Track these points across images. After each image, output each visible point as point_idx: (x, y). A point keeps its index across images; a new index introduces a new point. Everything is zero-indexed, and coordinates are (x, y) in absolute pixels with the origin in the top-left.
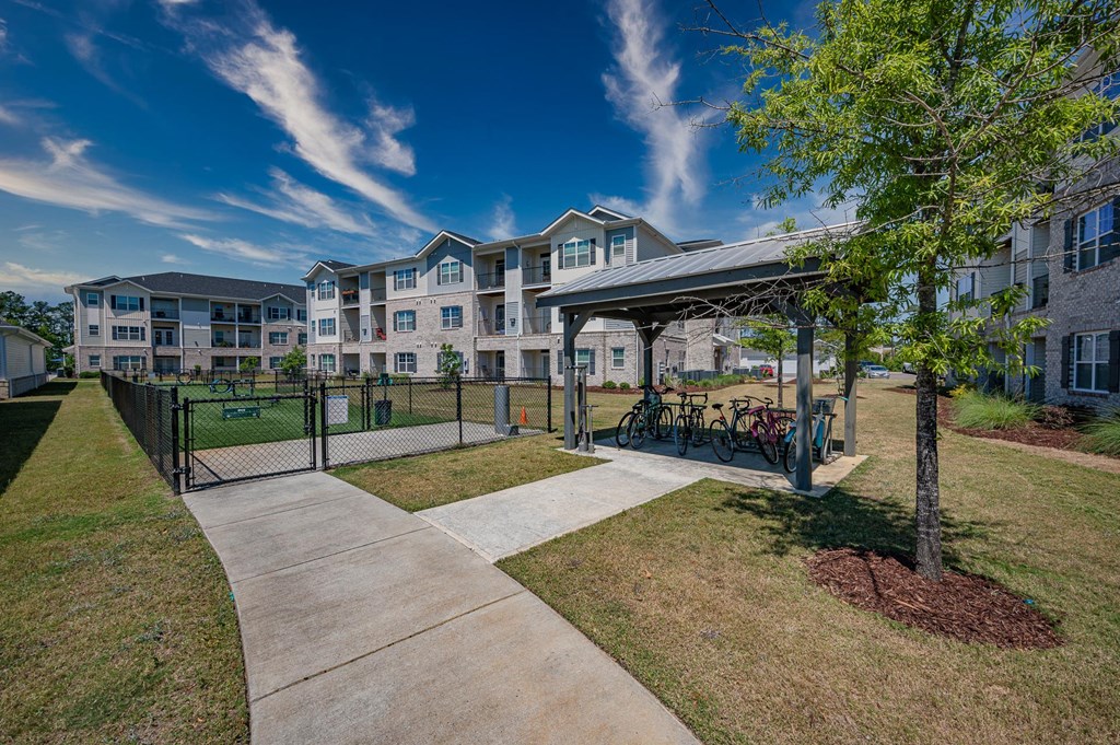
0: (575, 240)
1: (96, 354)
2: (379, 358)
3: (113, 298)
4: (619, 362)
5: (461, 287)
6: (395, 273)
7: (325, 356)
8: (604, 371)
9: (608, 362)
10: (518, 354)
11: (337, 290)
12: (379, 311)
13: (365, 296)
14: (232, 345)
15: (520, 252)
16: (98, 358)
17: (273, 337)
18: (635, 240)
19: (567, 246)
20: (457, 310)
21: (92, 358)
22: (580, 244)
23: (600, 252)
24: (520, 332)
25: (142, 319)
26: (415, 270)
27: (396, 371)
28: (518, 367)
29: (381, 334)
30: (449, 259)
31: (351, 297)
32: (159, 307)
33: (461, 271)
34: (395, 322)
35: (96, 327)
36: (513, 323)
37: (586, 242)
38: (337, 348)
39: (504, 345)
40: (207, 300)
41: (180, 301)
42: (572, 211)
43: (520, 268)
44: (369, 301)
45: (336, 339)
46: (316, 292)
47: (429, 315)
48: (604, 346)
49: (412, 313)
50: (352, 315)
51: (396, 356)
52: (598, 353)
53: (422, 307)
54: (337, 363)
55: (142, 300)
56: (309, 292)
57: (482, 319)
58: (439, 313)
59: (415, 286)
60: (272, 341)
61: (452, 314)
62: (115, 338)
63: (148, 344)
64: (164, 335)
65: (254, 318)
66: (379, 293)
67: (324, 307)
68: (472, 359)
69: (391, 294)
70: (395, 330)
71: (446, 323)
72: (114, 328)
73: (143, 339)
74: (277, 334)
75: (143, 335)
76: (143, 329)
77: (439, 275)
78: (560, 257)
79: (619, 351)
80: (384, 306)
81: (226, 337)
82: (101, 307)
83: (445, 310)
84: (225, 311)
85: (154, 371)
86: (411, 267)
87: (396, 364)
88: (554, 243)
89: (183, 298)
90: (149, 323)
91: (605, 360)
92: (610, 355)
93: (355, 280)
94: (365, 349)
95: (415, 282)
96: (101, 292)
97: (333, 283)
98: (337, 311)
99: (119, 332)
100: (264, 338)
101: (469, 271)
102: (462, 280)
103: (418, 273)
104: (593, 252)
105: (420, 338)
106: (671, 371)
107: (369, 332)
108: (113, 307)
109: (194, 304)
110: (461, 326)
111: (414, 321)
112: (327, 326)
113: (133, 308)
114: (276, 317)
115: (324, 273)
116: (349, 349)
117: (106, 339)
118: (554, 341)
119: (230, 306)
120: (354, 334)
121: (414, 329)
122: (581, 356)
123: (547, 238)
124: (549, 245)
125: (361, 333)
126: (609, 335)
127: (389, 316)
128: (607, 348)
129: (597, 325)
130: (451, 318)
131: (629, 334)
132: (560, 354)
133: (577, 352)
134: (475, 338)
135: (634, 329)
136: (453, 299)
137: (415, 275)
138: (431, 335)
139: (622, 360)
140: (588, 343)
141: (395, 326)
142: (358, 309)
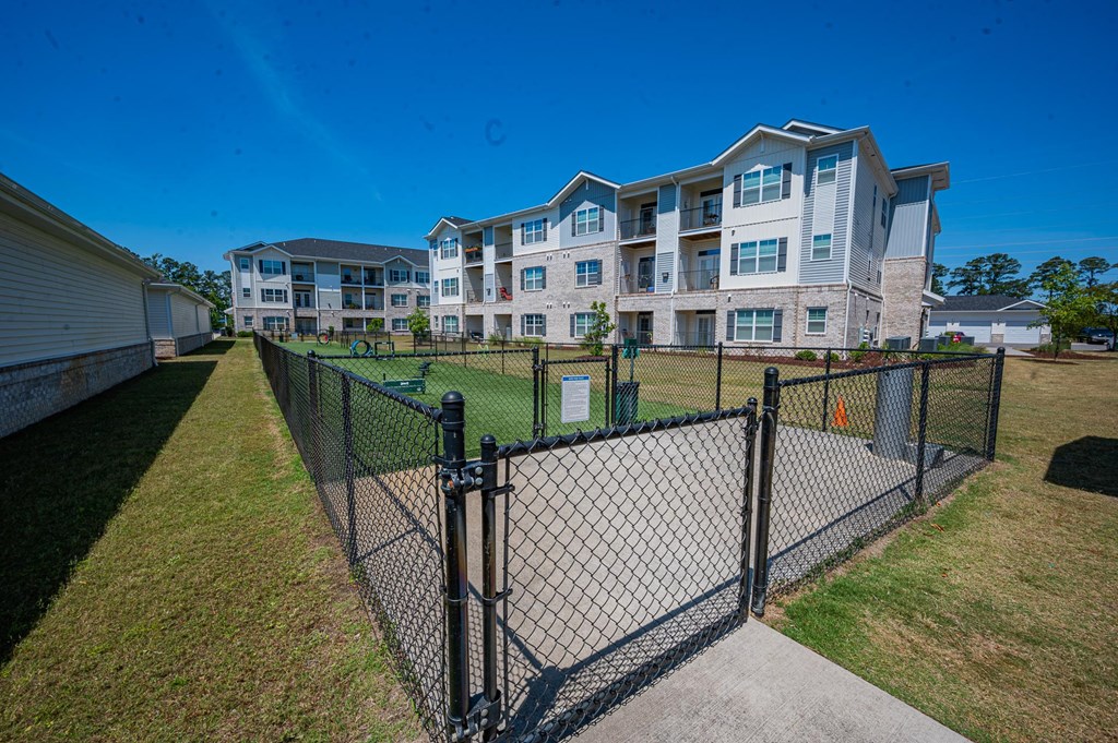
0: (760, 167)
1: (249, 315)
2: (505, 320)
3: (261, 262)
4: (817, 326)
5: (601, 237)
6: (523, 226)
7: (448, 317)
8: (795, 338)
9: (800, 325)
10: (672, 316)
11: (460, 247)
12: (504, 269)
13: (489, 252)
14: (360, 307)
15: (678, 189)
16: (251, 318)
17: (394, 299)
18: (854, 160)
19: (748, 176)
20: (596, 265)
21: (246, 318)
22: (767, 172)
23: (797, 181)
24: (675, 289)
25: (284, 282)
26: (545, 221)
27: (523, 334)
28: (672, 328)
29: (505, 294)
30: (586, 205)
31: (474, 255)
32: (298, 270)
33: (602, 219)
34: (522, 280)
35: (249, 290)
36: (666, 279)
37: (776, 170)
38: (460, 310)
39: (653, 304)
40: (337, 263)
41: (315, 264)
42: (760, 128)
43: (677, 210)
44: (494, 258)
45: (459, 300)
46: (439, 250)
47: (562, 272)
48: (797, 305)
49: (541, 270)
50: (476, 274)
51: (522, 318)
52: (786, 314)
53: (553, 262)
54: (461, 325)
55: (284, 263)
56: (431, 251)
57: (624, 275)
58: (573, 268)
59: (545, 239)
60: (394, 303)
61: (590, 270)
62: (263, 301)
63: (289, 305)
64: (303, 298)
65: (378, 281)
66: (505, 249)
67: (447, 266)
69: (518, 249)
70: (522, 289)
71: (581, 280)
72: (263, 290)
73: (286, 301)
74: (398, 296)
75: (286, 297)
76: (285, 292)
77: (574, 225)
78: (737, 192)
79: (817, 311)
80: (510, 263)
81: (354, 300)
82: (252, 272)
83: (580, 265)
84: (353, 274)
85: (296, 331)
86: (541, 217)
87: (523, 326)
88: (728, 175)
89: (318, 262)
90: (290, 286)
91: (796, 323)
93: (478, 236)
94: (489, 310)
95: (545, 235)
96: (251, 257)
97: (456, 240)
98: (460, 270)
99: (267, 295)
100: (387, 300)
101: (612, 219)
102: (601, 229)
103: (549, 224)
104: (787, 182)
105: (551, 297)
107: (494, 292)
108: (261, 271)
109: (327, 267)
110: (600, 283)
111: (544, 278)
112: (450, 286)
113: (277, 272)
114: (397, 279)
115: (447, 229)
116: (472, 310)
117: (257, 303)
118: (723, 299)
119: (357, 269)
120: (477, 295)
121: (544, 287)
122: (761, 319)
123: (720, 168)
124: (722, 177)
125: (485, 293)
126: (804, 290)
127: (516, 274)
128: (800, 308)
129: (790, 277)
130: (587, 274)
131: (836, 288)
132: (730, 315)
133: (755, 314)
134: (617, 297)
135: (844, 282)
136: (591, 252)
137: (545, 227)
138: (563, 293)
139: (824, 323)
140: (776, 301)
141: (522, 284)
142: (481, 267)
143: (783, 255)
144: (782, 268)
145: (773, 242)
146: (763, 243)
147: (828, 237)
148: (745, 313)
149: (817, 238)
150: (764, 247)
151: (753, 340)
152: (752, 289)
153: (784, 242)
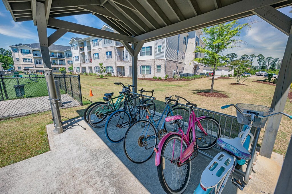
1: (19, 66)
2: (91, 68)
3: (21, 50)
4: (159, 70)
5: (111, 45)
6: (93, 41)
7: (77, 67)
8: (154, 73)
9: (156, 70)
10: (128, 67)
11: (78, 47)
13: (86, 48)
16: (20, 67)
17: (68, 62)
20: (110, 52)
21: (18, 67)
24: (129, 60)
25: (30, 56)
27: (95, 72)
28: (128, 71)
29: (91, 61)
31: (82, 49)
32: (35, 53)
34: (94, 57)
35: (18, 59)
36: (127, 57)
38: (80, 65)
39: (124, 64)
44: (87, 50)
45: (79, 62)
46: (73, 47)
47: (103, 54)
48: (154, 64)
49: (98, 54)
51: (95, 68)
52: (152, 67)
53: (100, 52)
54: (80, 70)
55: (30, 51)
56: (71, 48)
57: (118, 56)
58: (105, 53)
59: (98, 45)
62: (24, 62)
63: (33, 63)
64: (38, 61)
65: (63, 56)
66: (89, 48)
67: (76, 52)
68: (115, 69)
69: (92, 48)
70: (94, 59)
71: (107, 57)
72: (23, 59)
73: (32, 62)
75: (32, 61)
76: (31, 59)
77: (105, 41)
79: (159, 66)
80: (90, 52)
82: (18, 53)
83: (107, 53)
84: (54, 54)
86: (97, 38)
87: (95, 70)
90: (33, 57)
91: (154, 69)
92: (156, 67)
93: (83, 43)
94: (87, 65)
96: (18, 48)
97: (77, 44)
98: (79, 53)
99: (25, 60)
100: (66, 62)
102: (111, 42)
103: (99, 40)
105: (101, 62)
106: (178, 73)
107: (88, 60)
108: (22, 53)
110: (112, 58)
111: (99, 56)
112: (77, 58)
113: (27, 53)
115: (74, 42)
116: (83, 65)
117: (21, 62)
118: (139, 63)
119: (56, 53)
120: (84, 61)
121: (99, 59)
122: (147, 68)
125: (86, 60)
126: (156, 60)
127: (92, 55)
128: (155, 65)
129: (152, 57)
130: (109, 55)
131: (162, 60)
132: (140, 67)
134: (116, 62)
135: (164, 59)
136: (109, 49)
137: (98, 41)
138: (103, 61)
139: (160, 69)
140: (149, 63)
141: (94, 58)
142: (84, 53)
143: (151, 51)
144: (151, 55)
145: (149, 47)
146: (147, 47)
147: (161, 46)
148: (144, 66)
150: (147, 49)
151: (146, 74)
152: (145, 60)
153: (151, 47)
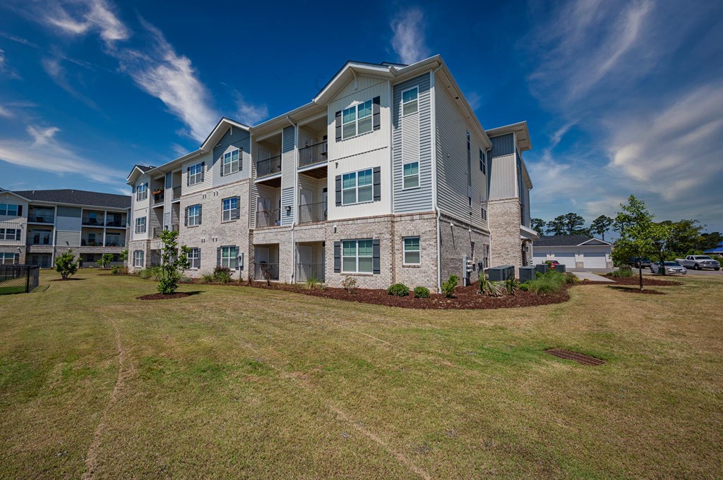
0: (355, 103)
4: (413, 257)
5: (240, 176)
6: (188, 170)
7: (137, 252)
8: (393, 269)
9: (398, 256)
10: (292, 247)
11: (149, 190)
12: (175, 209)
14: (100, 245)
15: (297, 130)
18: (432, 90)
19: (346, 112)
20: (236, 200)
22: (360, 107)
23: (385, 113)
24: (296, 219)
25: (19, 222)
26: (203, 164)
28: (292, 263)
30: (231, 149)
31: (159, 197)
33: (241, 159)
34: (186, 217)
36: (289, 210)
37: (368, 104)
38: (145, 245)
39: (279, 237)
40: (80, 208)
41: (56, 208)
42: (350, 64)
43: (296, 149)
44: (171, 199)
45: (145, 236)
46: (136, 194)
47: (212, 208)
48: (392, 234)
49: (199, 207)
50: (158, 213)
52: (385, 244)
53: (207, 200)
54: (145, 258)
55: (21, 206)
58: (219, 204)
59: (203, 180)
61: (231, 204)
63: (21, 243)
64: (41, 236)
66: (177, 192)
67: (140, 207)
68: (246, 254)
69: (185, 190)
70: (186, 225)
71: (226, 215)
73: (18, 239)
76: (18, 231)
77: (222, 166)
78: (338, 127)
79: (412, 241)
80: (179, 203)
83: (225, 201)
86: (199, 162)
88: (331, 113)
89: (58, 206)
91: (393, 254)
92: (400, 245)
93: (162, 180)
95: (203, 176)
97: (147, 185)
98: (148, 210)
101: (248, 158)
102: (241, 169)
103: (206, 167)
104: (377, 114)
105: (204, 232)
106: (477, 268)
109: (67, 211)
110: (238, 217)
111: (201, 215)
112: (141, 225)
113: (12, 214)
115: (141, 177)
116: (153, 245)
118: (330, 230)
121: (200, 223)
122: (362, 249)
123: (323, 108)
124: (326, 117)
126: (399, 219)
127: (182, 212)
128: (396, 238)
129: (383, 207)
130: (230, 210)
131: (426, 217)
132: (337, 246)
133: (357, 244)
134: (252, 231)
135: (433, 210)
136: (232, 189)
137: (203, 169)
138: (213, 228)
139: (417, 254)
140: (371, 231)
141: (186, 221)
142: (162, 207)
143: (377, 184)
144: (377, 198)
145: (368, 172)
146: (361, 173)
147: (415, 165)
148: (349, 243)
149: (406, 167)
150: (362, 178)
151: (357, 272)
152: (353, 220)
153: (377, 171)
